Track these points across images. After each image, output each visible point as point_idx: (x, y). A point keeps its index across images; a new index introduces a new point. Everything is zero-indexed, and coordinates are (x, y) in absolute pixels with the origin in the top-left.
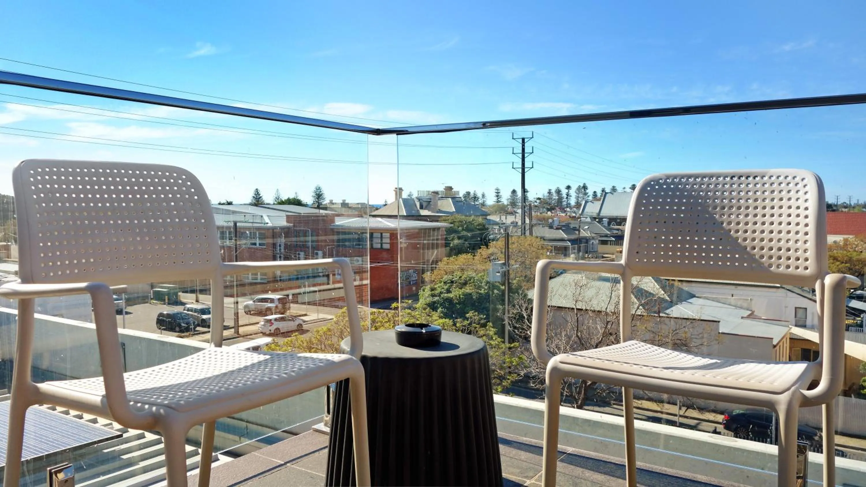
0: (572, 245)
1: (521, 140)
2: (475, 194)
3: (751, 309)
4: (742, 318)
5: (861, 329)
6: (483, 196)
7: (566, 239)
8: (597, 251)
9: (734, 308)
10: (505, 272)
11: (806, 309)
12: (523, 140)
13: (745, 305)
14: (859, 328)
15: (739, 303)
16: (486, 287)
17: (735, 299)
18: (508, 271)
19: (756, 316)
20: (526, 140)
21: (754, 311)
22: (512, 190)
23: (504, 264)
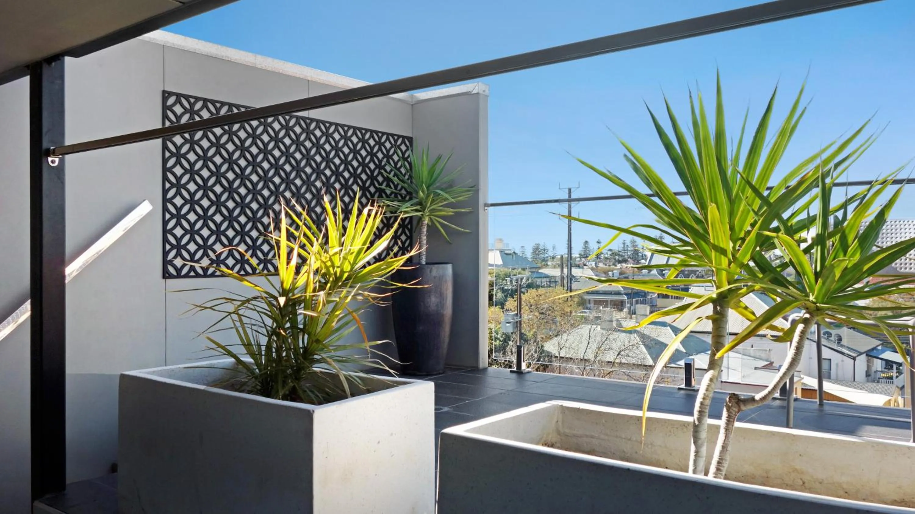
0: (628, 299)
1: (568, 190)
2: (544, 246)
3: (769, 360)
4: (756, 368)
5: (892, 381)
6: (554, 248)
7: (623, 292)
8: (656, 305)
9: (752, 359)
10: (517, 322)
11: (830, 360)
12: (570, 190)
13: (763, 355)
14: (890, 380)
15: (758, 354)
16: (502, 339)
17: (754, 350)
18: (520, 322)
19: (774, 367)
20: (572, 190)
21: (773, 362)
22: (584, 241)
23: (517, 314)
